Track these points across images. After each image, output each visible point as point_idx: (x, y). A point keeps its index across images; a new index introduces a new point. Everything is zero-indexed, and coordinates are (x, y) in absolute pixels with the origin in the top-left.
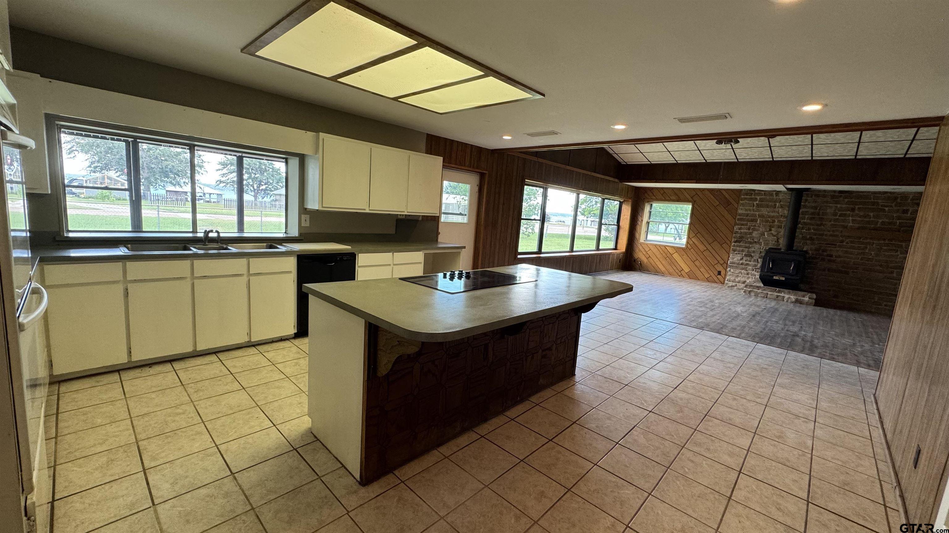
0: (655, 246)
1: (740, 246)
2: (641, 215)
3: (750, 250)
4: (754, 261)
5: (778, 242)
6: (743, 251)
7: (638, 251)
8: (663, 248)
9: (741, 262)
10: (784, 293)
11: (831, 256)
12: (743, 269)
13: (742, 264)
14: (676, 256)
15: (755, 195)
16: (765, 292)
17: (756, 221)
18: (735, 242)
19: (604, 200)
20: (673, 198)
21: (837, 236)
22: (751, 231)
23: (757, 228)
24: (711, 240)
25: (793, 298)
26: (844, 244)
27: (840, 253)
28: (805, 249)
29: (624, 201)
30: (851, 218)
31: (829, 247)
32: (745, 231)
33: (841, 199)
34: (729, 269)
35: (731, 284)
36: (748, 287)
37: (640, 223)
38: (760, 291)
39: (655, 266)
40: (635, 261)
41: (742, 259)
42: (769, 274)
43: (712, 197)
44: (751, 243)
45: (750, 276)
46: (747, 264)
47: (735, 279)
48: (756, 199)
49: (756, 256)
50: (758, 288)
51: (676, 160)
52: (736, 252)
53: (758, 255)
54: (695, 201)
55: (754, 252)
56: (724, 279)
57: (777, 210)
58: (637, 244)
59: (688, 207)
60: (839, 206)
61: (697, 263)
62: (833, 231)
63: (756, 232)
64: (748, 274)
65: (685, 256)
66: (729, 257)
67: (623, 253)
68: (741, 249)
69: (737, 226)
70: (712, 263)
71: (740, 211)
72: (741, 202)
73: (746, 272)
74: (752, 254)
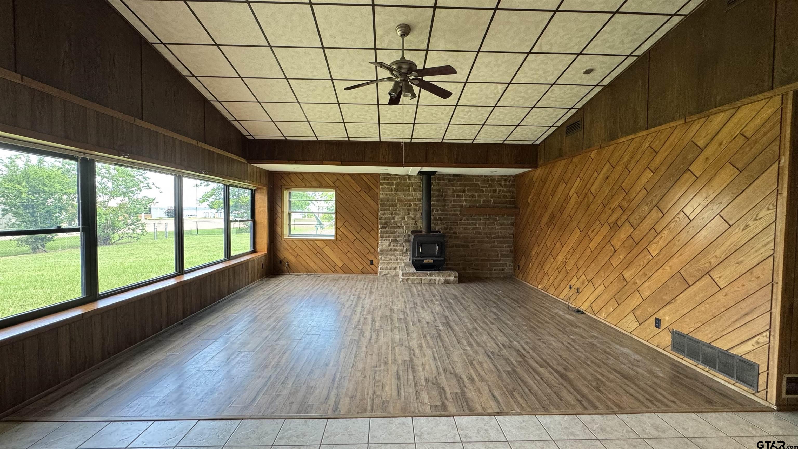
0: (302, 240)
1: (387, 232)
2: (280, 205)
3: (395, 234)
4: (400, 246)
5: (416, 224)
6: (389, 237)
7: (283, 249)
8: (312, 243)
9: (390, 248)
10: (435, 276)
11: (455, 233)
12: (392, 255)
13: (391, 250)
14: (326, 250)
15: (391, 180)
16: (420, 278)
17: (397, 206)
18: (381, 228)
19: (227, 187)
20: (314, 183)
21: (457, 215)
22: (393, 216)
23: (398, 212)
24: (359, 229)
25: (442, 279)
26: (463, 221)
27: (461, 230)
28: (437, 229)
29: (258, 188)
30: (464, 199)
31: (453, 225)
32: (389, 216)
33: (455, 182)
34: (380, 257)
35: (384, 272)
36: (405, 275)
37: (280, 215)
38: (415, 277)
39: (306, 265)
40: (281, 262)
41: (390, 245)
42: (419, 258)
43: (353, 182)
44: (395, 228)
45: (399, 261)
46: (395, 250)
47: (387, 267)
48: (393, 183)
49: (401, 240)
50: (413, 274)
51: (316, 137)
52: (384, 239)
53: (402, 239)
54: (337, 187)
55: (399, 237)
56: (377, 267)
57: (411, 193)
58: (280, 240)
59: (330, 195)
60: (454, 188)
61: (349, 255)
62: (455, 211)
63: (397, 217)
64: (397, 260)
65: (336, 250)
66: (378, 244)
67: (266, 255)
68: (388, 234)
69: (381, 212)
70: (363, 252)
71: (381, 197)
72: (381, 187)
73: (395, 258)
74: (398, 239)
